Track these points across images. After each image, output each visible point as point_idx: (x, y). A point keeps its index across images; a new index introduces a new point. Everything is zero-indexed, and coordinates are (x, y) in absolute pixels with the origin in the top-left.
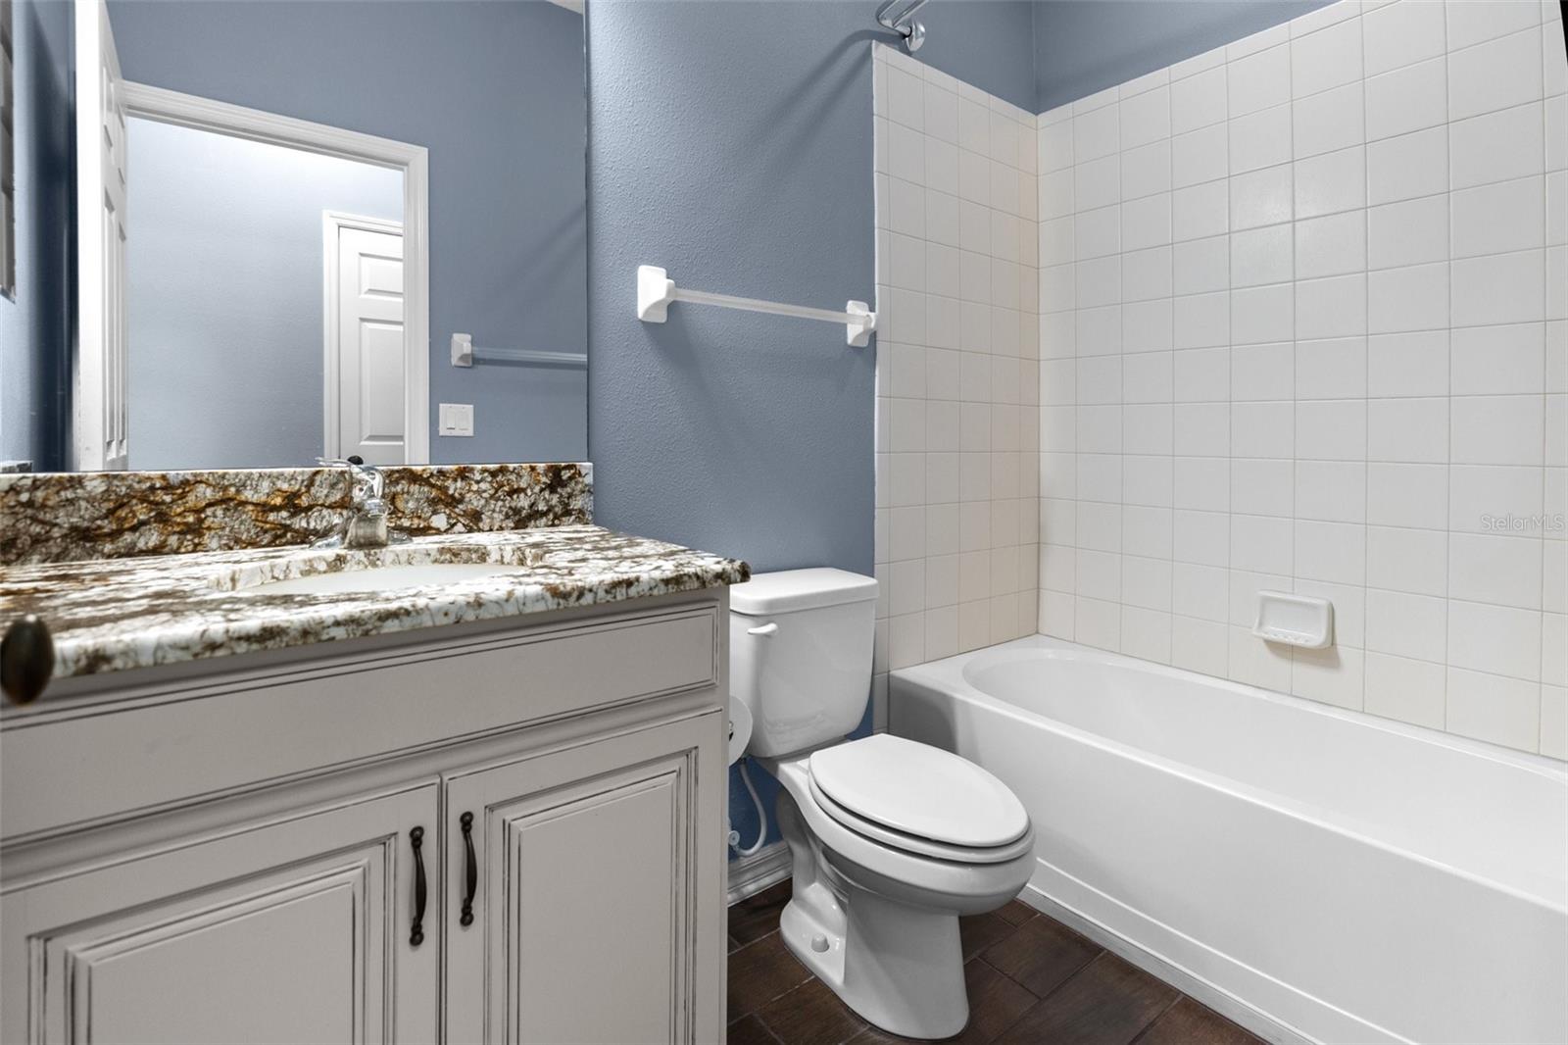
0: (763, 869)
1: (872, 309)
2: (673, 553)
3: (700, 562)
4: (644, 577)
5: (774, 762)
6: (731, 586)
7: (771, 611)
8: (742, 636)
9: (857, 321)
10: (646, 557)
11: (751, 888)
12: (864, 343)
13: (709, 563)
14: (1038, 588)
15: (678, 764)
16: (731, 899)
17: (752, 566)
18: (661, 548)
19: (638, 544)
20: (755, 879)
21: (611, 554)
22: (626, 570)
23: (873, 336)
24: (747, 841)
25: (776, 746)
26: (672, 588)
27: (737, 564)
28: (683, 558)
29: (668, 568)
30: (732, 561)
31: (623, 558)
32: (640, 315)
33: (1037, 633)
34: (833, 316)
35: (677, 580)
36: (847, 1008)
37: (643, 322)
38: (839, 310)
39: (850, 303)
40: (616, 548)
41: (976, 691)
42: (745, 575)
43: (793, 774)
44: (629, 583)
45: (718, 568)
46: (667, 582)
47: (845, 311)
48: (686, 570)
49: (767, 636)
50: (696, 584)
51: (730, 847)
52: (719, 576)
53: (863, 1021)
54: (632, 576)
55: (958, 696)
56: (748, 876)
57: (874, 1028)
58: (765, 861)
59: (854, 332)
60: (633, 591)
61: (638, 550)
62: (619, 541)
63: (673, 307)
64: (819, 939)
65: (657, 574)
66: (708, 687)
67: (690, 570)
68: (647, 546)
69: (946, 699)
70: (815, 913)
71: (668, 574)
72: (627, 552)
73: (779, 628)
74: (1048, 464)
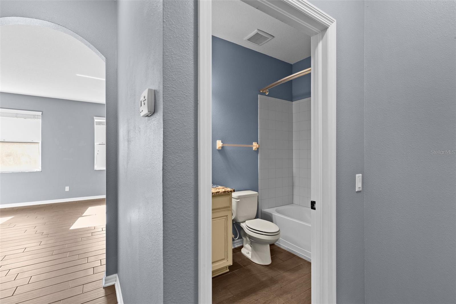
0: (238, 243)
1: (258, 144)
2: (224, 188)
3: (228, 189)
4: (220, 191)
5: (240, 223)
6: (232, 193)
7: (239, 197)
8: (234, 201)
9: (255, 146)
10: (220, 189)
11: (236, 246)
12: (256, 150)
13: (229, 189)
14: (293, 195)
15: (225, 217)
16: (233, 247)
17: (235, 190)
18: (222, 187)
19: (218, 187)
20: (237, 245)
21: (215, 188)
22: (218, 190)
23: (258, 149)
24: (236, 237)
25: (240, 220)
26: (224, 193)
27: (233, 189)
28: (225, 189)
29: (223, 190)
30: (232, 189)
31: (217, 189)
32: (217, 149)
33: (293, 203)
34: (250, 146)
35: (225, 192)
36: (252, 261)
37: (218, 150)
38: (252, 145)
39: (254, 143)
40: (215, 187)
41: (277, 213)
42: (234, 191)
43: (243, 225)
44: (219, 192)
45: (230, 190)
46: (223, 192)
47: (253, 144)
48: (226, 190)
49: (238, 201)
50: (227, 192)
51: (233, 238)
52: (230, 191)
53: (254, 263)
54: (219, 191)
55: (273, 214)
56: (236, 244)
57: (256, 263)
58: (239, 242)
59: (254, 148)
60: (219, 193)
61: (218, 188)
62: (215, 186)
63: (222, 147)
64: (247, 252)
65: (222, 191)
66: (229, 207)
67: (227, 190)
68: (220, 187)
69: (271, 214)
70: (247, 249)
71: (224, 191)
72: (217, 188)
73: (240, 200)
74: (294, 170)
